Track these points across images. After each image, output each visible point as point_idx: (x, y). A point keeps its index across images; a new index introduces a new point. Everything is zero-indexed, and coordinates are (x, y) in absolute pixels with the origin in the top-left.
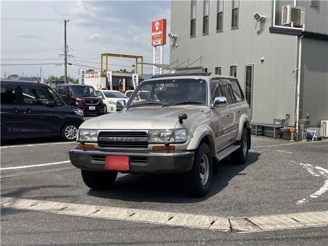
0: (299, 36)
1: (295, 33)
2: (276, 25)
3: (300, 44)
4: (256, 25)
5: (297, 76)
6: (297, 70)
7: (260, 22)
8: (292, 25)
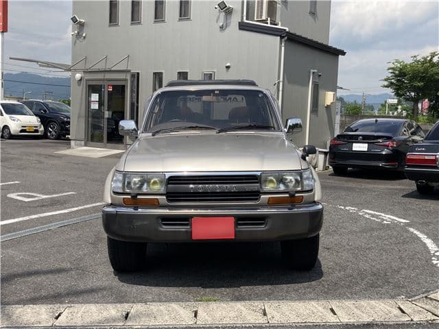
0: (282, 37)
1: (277, 33)
2: (247, 19)
3: (283, 48)
4: (219, 17)
5: (278, 90)
6: (279, 83)
7: (224, 13)
8: (269, 22)
